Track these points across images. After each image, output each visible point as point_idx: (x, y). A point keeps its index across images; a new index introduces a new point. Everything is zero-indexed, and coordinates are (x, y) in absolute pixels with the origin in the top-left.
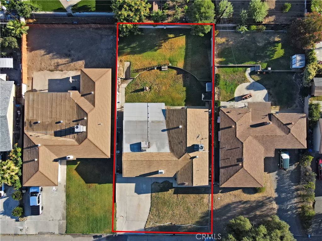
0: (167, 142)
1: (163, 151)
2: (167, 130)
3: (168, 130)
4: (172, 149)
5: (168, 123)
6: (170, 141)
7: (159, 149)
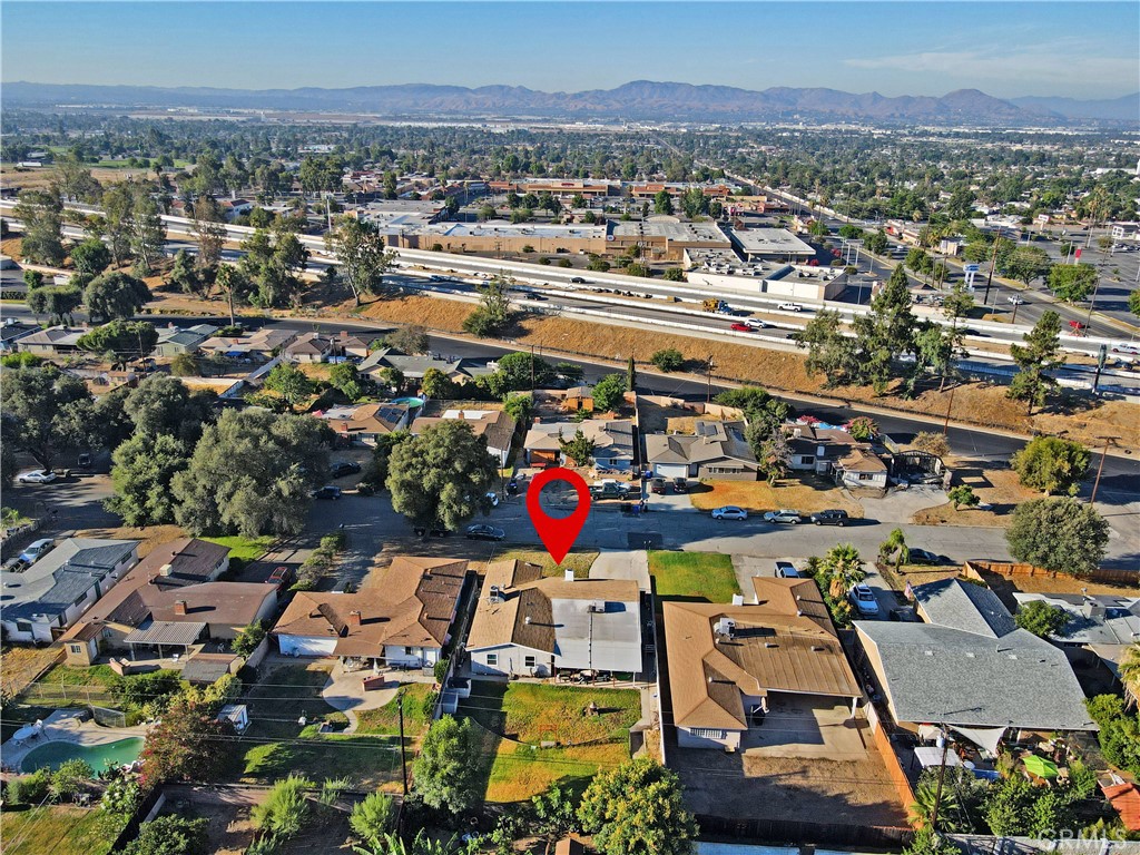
0: (555, 612)
1: (565, 601)
2: (554, 626)
3: (551, 626)
4: (547, 601)
5: (552, 634)
6: (551, 611)
7: (572, 604)
